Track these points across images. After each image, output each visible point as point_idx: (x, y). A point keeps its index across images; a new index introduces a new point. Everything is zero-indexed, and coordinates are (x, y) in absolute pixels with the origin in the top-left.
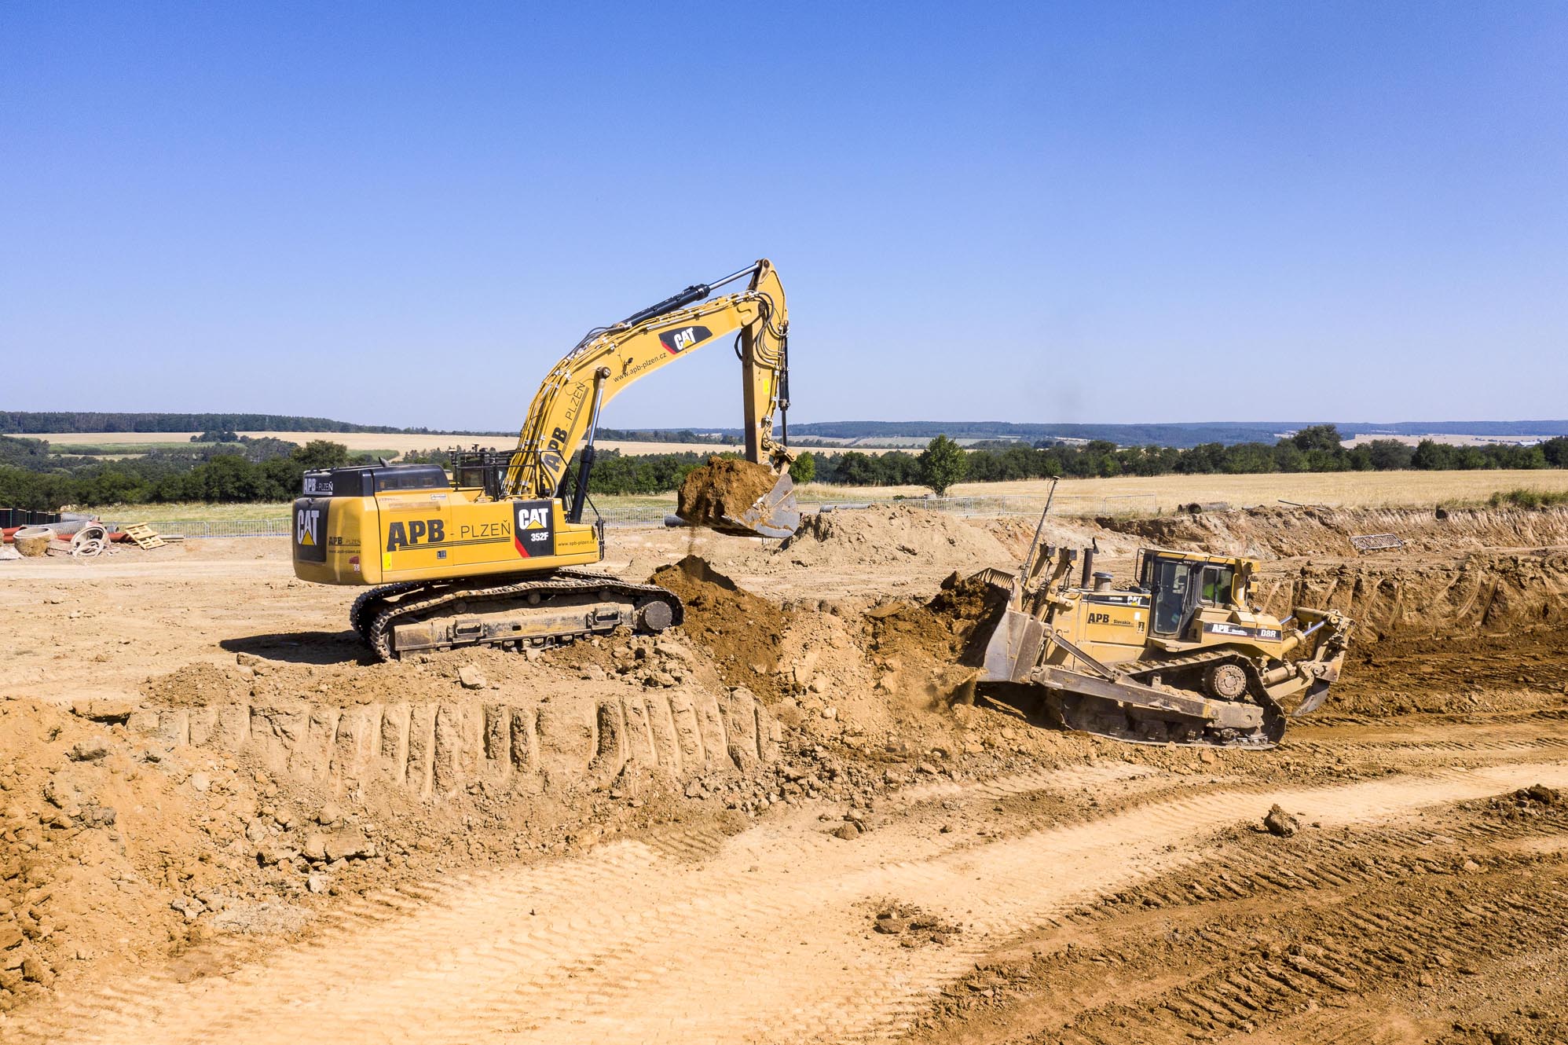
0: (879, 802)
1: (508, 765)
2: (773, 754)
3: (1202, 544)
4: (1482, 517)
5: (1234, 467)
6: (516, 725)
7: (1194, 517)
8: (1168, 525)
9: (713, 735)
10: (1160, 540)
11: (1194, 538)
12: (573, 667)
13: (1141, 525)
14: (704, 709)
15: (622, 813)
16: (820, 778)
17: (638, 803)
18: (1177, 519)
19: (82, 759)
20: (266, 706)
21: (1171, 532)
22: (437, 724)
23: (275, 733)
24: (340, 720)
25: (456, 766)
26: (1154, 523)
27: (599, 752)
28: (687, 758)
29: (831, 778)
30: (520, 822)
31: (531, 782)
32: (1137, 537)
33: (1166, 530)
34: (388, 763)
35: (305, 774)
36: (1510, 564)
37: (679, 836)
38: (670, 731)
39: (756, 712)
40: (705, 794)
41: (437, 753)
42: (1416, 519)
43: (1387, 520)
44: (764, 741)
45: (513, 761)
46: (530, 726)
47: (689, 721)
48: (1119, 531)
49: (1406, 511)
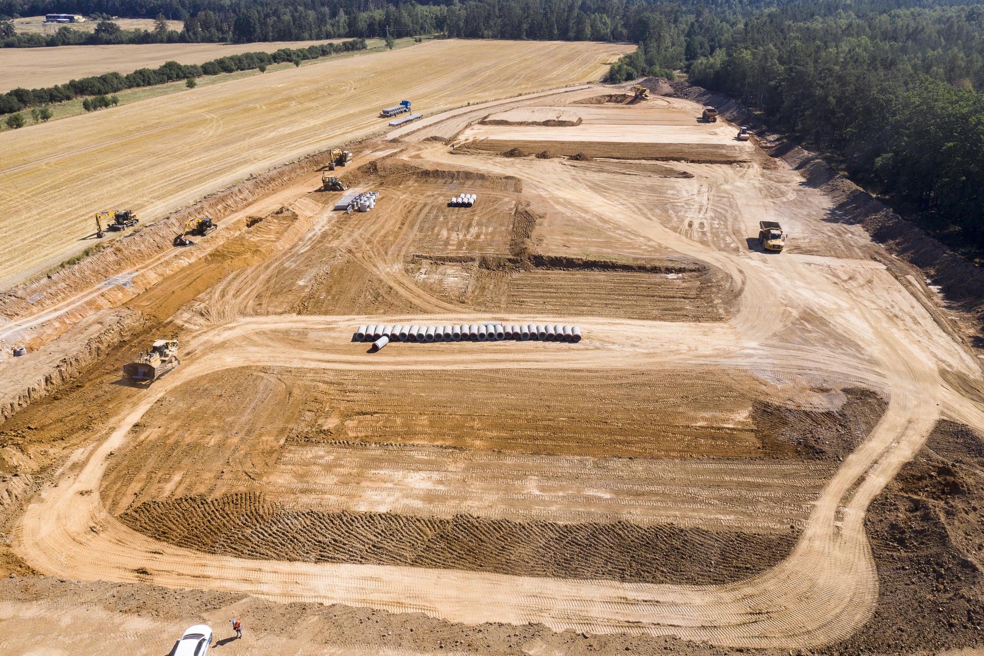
0: (54, 478)
4: (61, 273)
9: (21, 483)
14: (17, 480)
15: (23, 502)
17: (23, 499)
27: (10, 495)
28: (21, 488)
29: (43, 479)
30: (11, 512)
37: (34, 500)
40: (30, 492)
42: (42, 282)
44: (28, 479)
49: (38, 279)
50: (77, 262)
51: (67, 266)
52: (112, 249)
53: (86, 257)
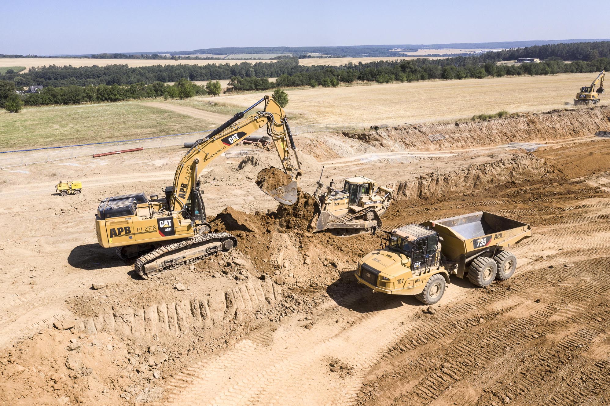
0: (314, 311)
1: (200, 318)
2: (279, 298)
3: (380, 142)
4: (470, 124)
5: (380, 81)
6: (201, 305)
7: (377, 132)
8: (368, 136)
9: (261, 295)
10: (365, 141)
11: (377, 140)
12: (208, 272)
13: (359, 135)
14: (257, 287)
15: (240, 329)
16: (295, 305)
17: (243, 324)
18: (371, 133)
19: (72, 350)
20: (120, 313)
21: (369, 138)
22: (176, 310)
23: (124, 321)
24: (144, 313)
25: (185, 322)
26: (363, 135)
27: (227, 307)
28: (254, 304)
29: (299, 304)
30: (209, 338)
31: (209, 323)
32: (357, 140)
33: (367, 137)
34: (163, 325)
35: (137, 334)
36: (482, 167)
37: (258, 335)
38: (248, 297)
39: (273, 285)
40: (263, 317)
41: (178, 319)
42: (449, 127)
43: (440, 128)
44: (276, 294)
45: (202, 317)
46: (206, 304)
47: (252, 292)
48: (350, 137)
49: (446, 124)
50: (488, 119)
51: (477, 120)
52: (526, 119)
53: (498, 118)
